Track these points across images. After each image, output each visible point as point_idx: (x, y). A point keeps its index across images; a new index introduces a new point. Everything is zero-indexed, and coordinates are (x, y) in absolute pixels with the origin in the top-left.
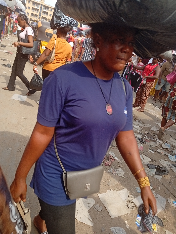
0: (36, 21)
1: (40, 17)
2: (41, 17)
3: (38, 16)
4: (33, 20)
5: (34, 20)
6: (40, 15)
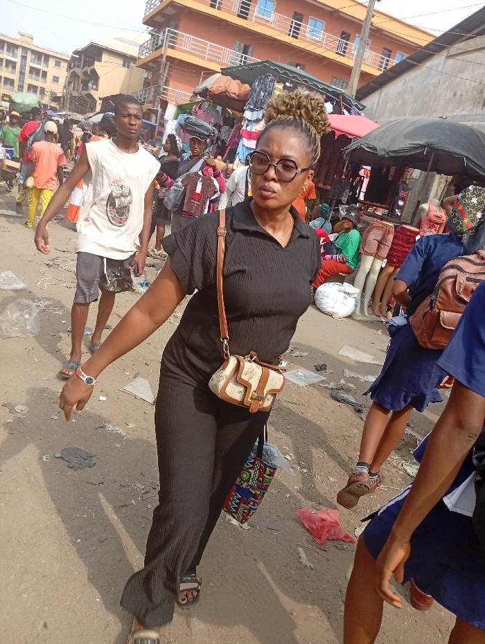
0: (8, 99)
2: (26, 87)
3: (16, 84)
5: (5, 96)
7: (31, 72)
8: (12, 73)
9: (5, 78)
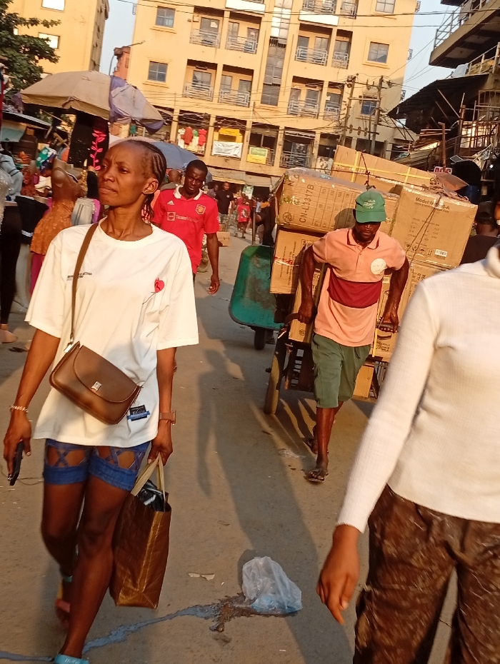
0: (235, 132)
1: (272, 89)
2: (287, 84)
3: (258, 80)
4: (213, 121)
5: (223, 121)
6: (273, 69)
7: (303, 41)
8: (247, 50)
9: (226, 68)
